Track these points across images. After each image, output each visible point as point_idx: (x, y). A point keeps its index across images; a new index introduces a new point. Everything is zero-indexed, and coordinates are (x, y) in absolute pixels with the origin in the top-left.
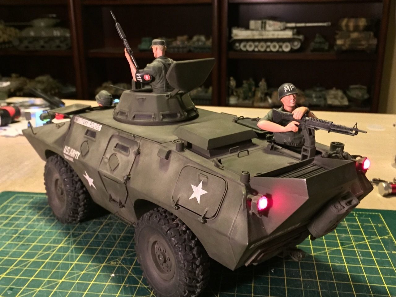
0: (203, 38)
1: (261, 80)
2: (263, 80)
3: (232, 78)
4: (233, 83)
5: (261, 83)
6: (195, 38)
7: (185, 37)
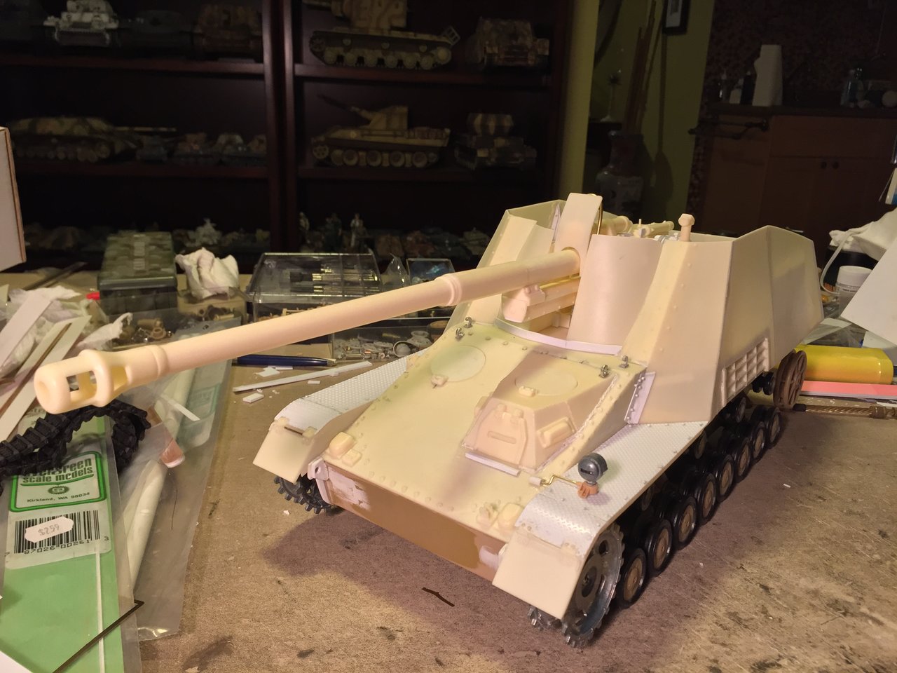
0: (238, 139)
1: (353, 218)
2: (357, 216)
3: (302, 214)
4: (304, 222)
5: (353, 222)
6: (223, 139)
7: (202, 136)
